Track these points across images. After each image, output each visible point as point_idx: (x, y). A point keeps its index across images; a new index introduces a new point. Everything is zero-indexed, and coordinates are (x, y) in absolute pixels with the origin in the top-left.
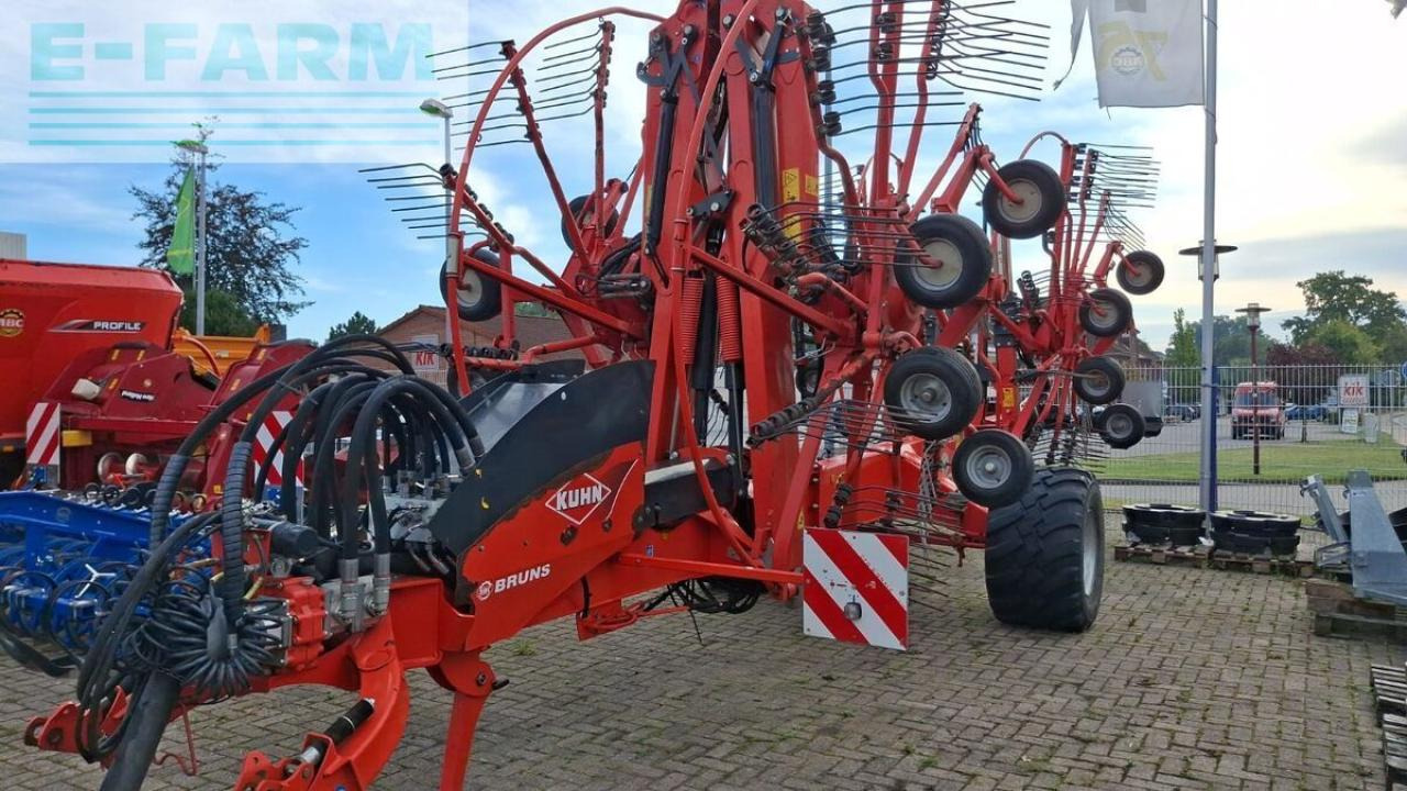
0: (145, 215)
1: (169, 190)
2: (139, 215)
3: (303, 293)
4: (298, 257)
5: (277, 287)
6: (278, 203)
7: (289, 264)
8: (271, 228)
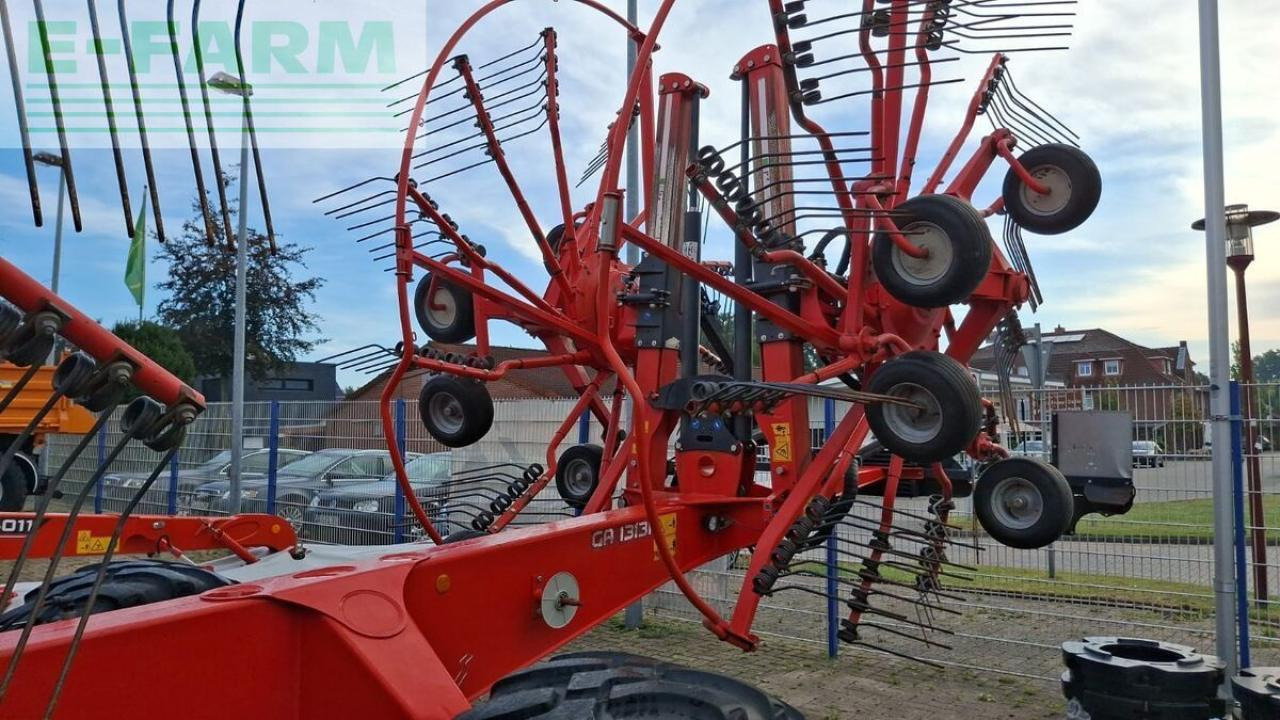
0: (164, 257)
1: (185, 233)
2: (159, 257)
3: (319, 330)
4: (313, 296)
5: (295, 326)
6: (292, 243)
7: (305, 302)
8: (282, 267)
